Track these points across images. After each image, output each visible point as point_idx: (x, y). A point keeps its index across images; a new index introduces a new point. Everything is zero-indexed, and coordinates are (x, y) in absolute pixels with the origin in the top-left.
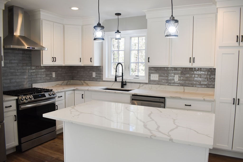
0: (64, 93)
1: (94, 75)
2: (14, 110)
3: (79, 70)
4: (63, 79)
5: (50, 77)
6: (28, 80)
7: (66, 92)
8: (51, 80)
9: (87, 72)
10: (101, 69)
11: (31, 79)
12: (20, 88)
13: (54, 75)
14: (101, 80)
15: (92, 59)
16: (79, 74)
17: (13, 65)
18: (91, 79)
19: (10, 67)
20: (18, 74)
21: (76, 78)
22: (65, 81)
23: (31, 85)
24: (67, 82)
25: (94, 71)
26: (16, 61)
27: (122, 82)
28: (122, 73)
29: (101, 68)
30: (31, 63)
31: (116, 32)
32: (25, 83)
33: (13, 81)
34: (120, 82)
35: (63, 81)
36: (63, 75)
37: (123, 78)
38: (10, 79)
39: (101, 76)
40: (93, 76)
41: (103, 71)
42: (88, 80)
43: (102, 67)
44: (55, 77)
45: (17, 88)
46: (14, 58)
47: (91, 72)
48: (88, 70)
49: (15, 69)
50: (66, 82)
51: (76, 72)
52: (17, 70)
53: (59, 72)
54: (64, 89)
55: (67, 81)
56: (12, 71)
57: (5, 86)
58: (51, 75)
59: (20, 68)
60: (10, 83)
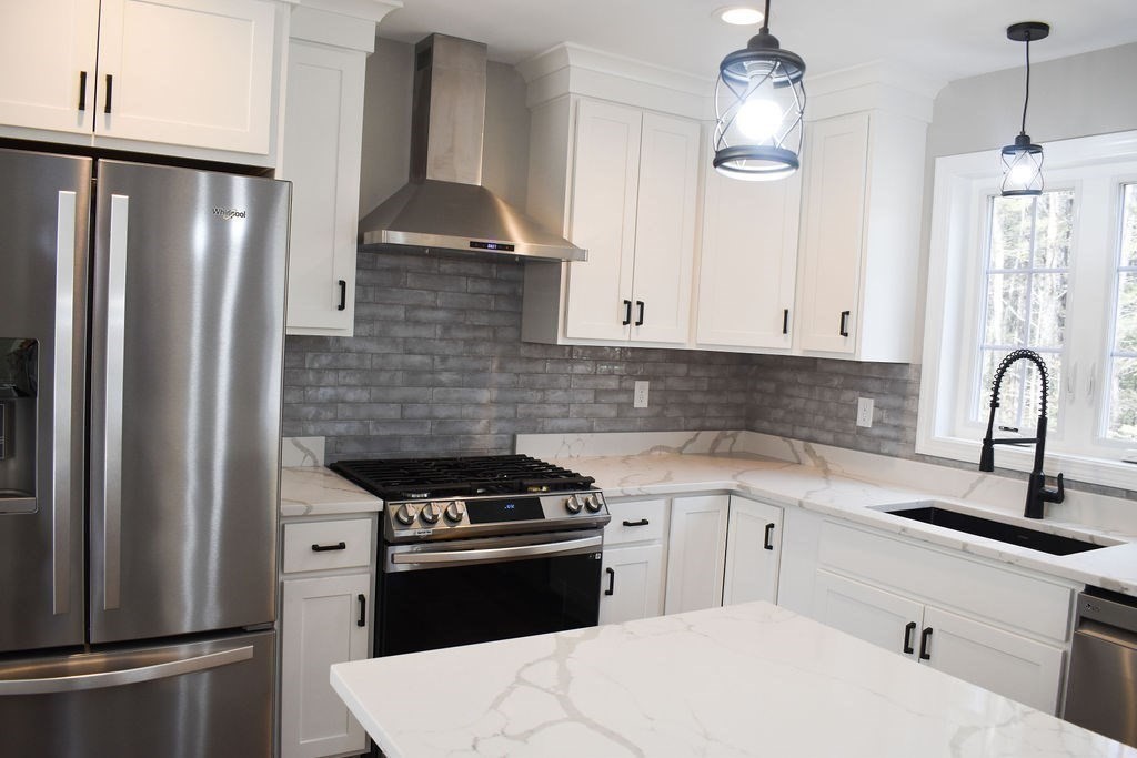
0: (661, 504)
1: (866, 412)
2: (361, 570)
3: (784, 376)
4: (696, 422)
5: (620, 405)
6: (494, 412)
7: (678, 502)
8: (624, 420)
9: (828, 394)
10: (906, 382)
11: (509, 411)
12: (452, 449)
13: (642, 395)
14: (901, 451)
15: (850, 320)
16: (786, 401)
17: (424, 332)
18: (848, 439)
19: (406, 340)
20: (445, 377)
21: (765, 425)
22: (703, 432)
23: (508, 442)
24: (716, 442)
25: (865, 392)
26: (441, 315)
27: (1036, 478)
28: (1043, 422)
29: (911, 374)
30: (519, 327)
31: (1007, 151)
32: (480, 426)
33: (419, 411)
34: (1020, 474)
35: (690, 435)
36: (697, 398)
37: (1047, 453)
38: (404, 403)
39: (906, 423)
40: (860, 423)
41: (918, 396)
42: (830, 437)
43: (919, 369)
44: (645, 404)
45: (437, 450)
46: (429, 298)
47: (847, 395)
48: (836, 382)
49: (431, 355)
50: (707, 437)
51: (771, 387)
52: (444, 359)
53: (673, 383)
54: (668, 478)
55: (715, 434)
56: (416, 359)
57: (375, 433)
58: (623, 398)
59: (461, 348)
60: (403, 420)
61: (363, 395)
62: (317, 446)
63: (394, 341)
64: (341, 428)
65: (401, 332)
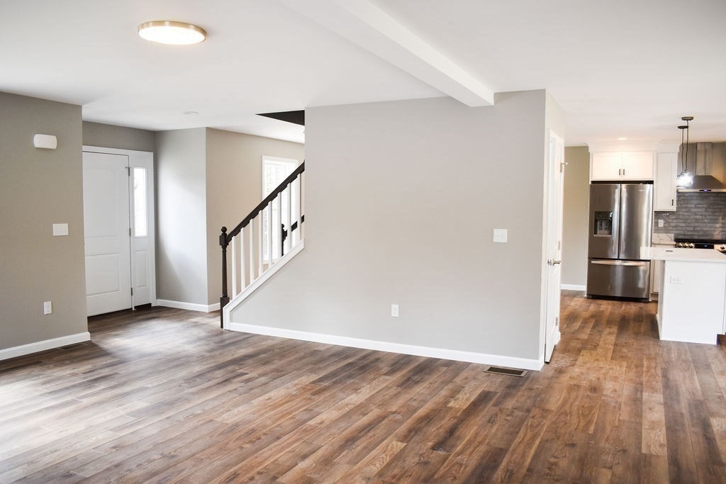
6: (720, 229)
12: (708, 238)
17: (700, 210)
20: (706, 221)
32: (717, 232)
33: (698, 229)
38: (695, 227)
49: (702, 215)
56: (698, 217)
59: (710, 213)
60: (694, 231)
61: (684, 225)
62: (672, 236)
63: (692, 212)
64: (677, 232)
65: (693, 210)
